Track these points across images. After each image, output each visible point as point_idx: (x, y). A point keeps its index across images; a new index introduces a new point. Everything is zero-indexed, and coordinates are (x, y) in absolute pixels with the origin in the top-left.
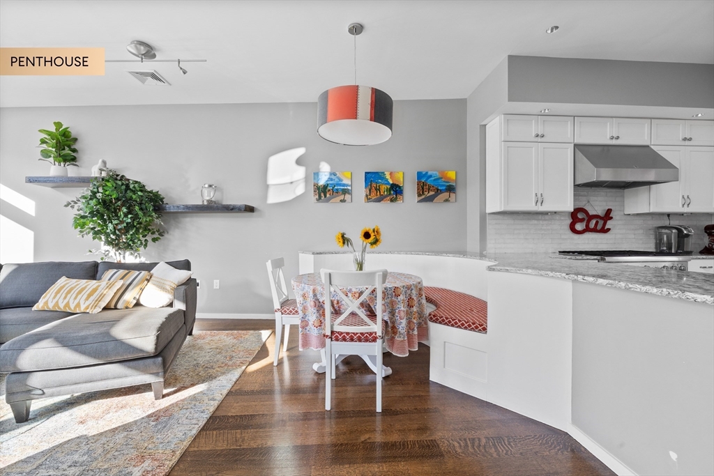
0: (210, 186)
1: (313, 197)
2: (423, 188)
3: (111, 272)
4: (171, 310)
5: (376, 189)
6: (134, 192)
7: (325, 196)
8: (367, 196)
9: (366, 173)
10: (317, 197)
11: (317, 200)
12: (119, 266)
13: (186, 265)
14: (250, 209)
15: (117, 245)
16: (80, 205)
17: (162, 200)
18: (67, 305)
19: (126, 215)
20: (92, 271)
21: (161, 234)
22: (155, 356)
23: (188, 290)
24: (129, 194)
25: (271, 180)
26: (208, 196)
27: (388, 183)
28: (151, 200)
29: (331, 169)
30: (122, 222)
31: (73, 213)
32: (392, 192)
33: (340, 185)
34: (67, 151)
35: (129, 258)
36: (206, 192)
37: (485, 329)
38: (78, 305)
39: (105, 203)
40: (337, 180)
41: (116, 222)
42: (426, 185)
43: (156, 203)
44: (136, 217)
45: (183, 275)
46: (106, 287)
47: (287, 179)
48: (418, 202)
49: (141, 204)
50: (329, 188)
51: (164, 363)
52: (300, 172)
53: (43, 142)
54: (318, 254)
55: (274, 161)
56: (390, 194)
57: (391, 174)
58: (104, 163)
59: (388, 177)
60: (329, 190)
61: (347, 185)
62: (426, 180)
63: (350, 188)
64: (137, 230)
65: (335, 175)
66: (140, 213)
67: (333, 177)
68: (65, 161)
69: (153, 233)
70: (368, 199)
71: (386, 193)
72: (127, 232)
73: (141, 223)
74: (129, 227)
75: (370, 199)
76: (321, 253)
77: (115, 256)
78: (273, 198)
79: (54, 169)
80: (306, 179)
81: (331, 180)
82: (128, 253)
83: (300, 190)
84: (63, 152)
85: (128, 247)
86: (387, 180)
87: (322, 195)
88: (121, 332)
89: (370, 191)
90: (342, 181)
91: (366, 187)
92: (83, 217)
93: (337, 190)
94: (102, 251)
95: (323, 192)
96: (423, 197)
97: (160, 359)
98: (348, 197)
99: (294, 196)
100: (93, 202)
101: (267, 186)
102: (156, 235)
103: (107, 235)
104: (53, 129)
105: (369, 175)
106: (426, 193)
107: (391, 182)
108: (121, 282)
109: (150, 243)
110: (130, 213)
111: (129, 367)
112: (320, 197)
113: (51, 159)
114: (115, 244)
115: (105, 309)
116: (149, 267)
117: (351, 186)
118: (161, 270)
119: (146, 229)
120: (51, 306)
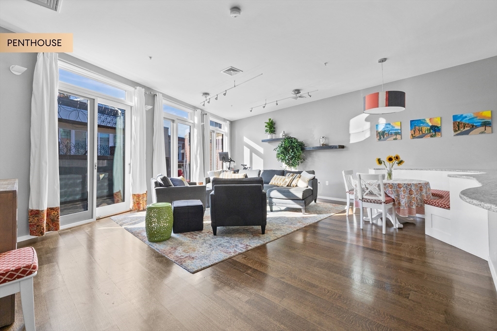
0: (323, 137)
1: (376, 139)
2: (459, 126)
3: (289, 174)
4: (307, 188)
5: (419, 130)
6: (294, 143)
7: (384, 137)
8: (412, 135)
9: (411, 121)
10: (379, 138)
11: (378, 140)
12: (291, 172)
13: (313, 173)
14: (342, 147)
15: (289, 164)
16: (278, 149)
17: (304, 145)
18: (278, 183)
19: (292, 153)
20: (283, 173)
21: (304, 160)
22: (302, 200)
23: (314, 182)
24: (293, 144)
25: (351, 131)
26: (322, 142)
27: (428, 126)
28: (300, 145)
29: (386, 122)
30: (290, 155)
31: (276, 152)
32: (432, 131)
33: (393, 130)
34: (273, 129)
35: (293, 169)
36: (321, 140)
37: (449, 207)
38: (280, 184)
39: (285, 148)
40: (391, 127)
41: (288, 155)
42: (461, 124)
43: (302, 147)
44: (295, 153)
45: (312, 176)
46: (287, 179)
47: (361, 130)
48: (454, 136)
49: (296, 148)
50: (386, 132)
51: (305, 203)
52: (368, 125)
53: (266, 126)
54: (377, 169)
55: (353, 122)
56: (430, 132)
57: (430, 119)
58: (284, 132)
59: (428, 121)
60: (386, 134)
61: (398, 130)
62: (461, 120)
63: (400, 131)
64: (296, 158)
65: (389, 124)
66: (296, 152)
67: (388, 126)
68: (272, 132)
69: (301, 159)
70: (413, 137)
71: (427, 132)
72: (292, 159)
73: (296, 155)
74: (293, 157)
75: (414, 136)
76: (380, 169)
77: (288, 168)
78: (353, 140)
79: (269, 136)
80: (371, 129)
81: (387, 127)
82: (292, 167)
83: (368, 135)
84: (271, 130)
85: (292, 165)
86: (427, 124)
87: (382, 137)
88: (292, 190)
89: (414, 132)
90: (394, 127)
91: (411, 130)
92: (279, 154)
93: (391, 133)
94: (284, 166)
95: (382, 135)
96: (459, 132)
97: (304, 201)
98: (399, 137)
99: (365, 138)
100: (282, 148)
101: (350, 134)
102: (302, 160)
103: (286, 161)
104: (268, 121)
105: (413, 122)
106: (462, 129)
107: (431, 125)
108: (291, 177)
109: (300, 163)
110: (293, 151)
111: (295, 202)
112: (380, 138)
113: (268, 133)
114: (288, 164)
115: (287, 186)
116: (300, 173)
117: (401, 130)
118: (304, 174)
119: (298, 158)
120: (273, 183)
